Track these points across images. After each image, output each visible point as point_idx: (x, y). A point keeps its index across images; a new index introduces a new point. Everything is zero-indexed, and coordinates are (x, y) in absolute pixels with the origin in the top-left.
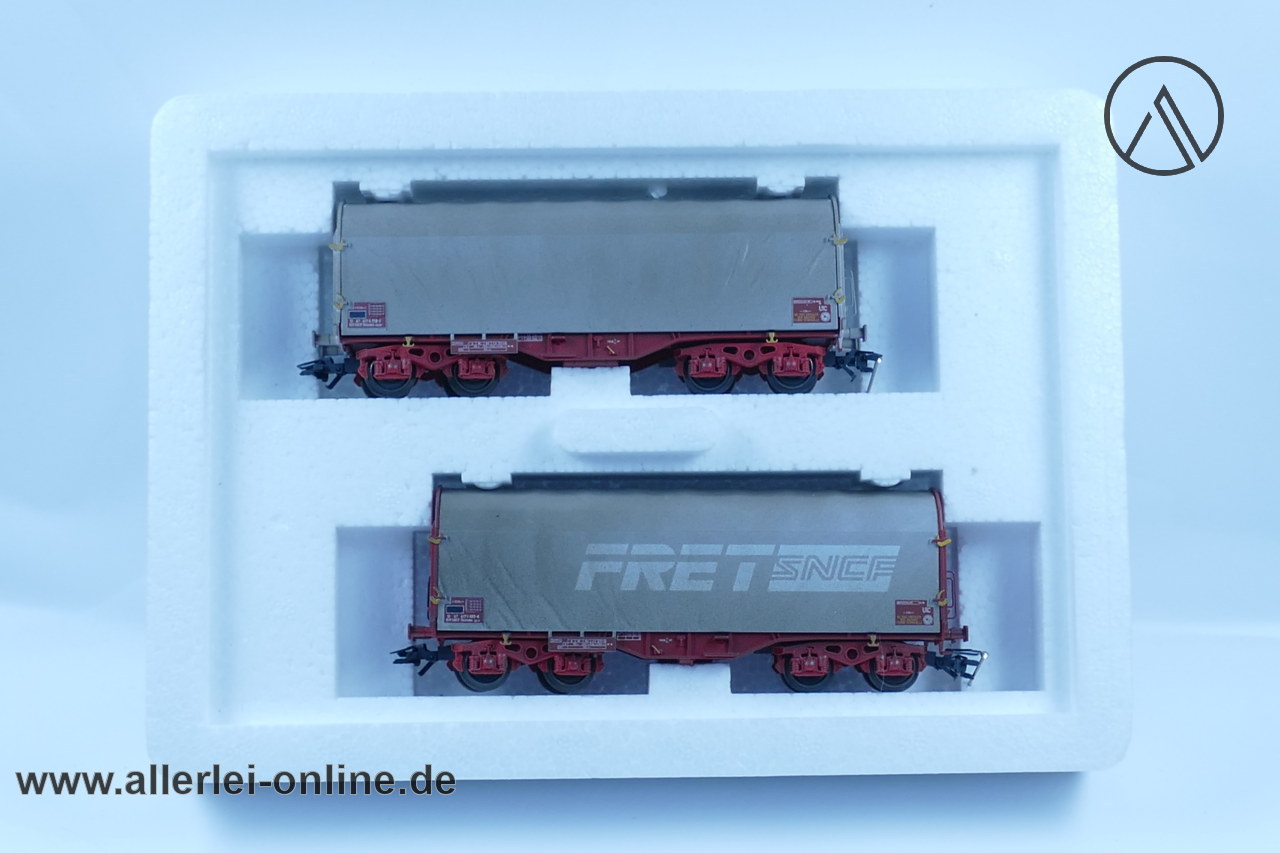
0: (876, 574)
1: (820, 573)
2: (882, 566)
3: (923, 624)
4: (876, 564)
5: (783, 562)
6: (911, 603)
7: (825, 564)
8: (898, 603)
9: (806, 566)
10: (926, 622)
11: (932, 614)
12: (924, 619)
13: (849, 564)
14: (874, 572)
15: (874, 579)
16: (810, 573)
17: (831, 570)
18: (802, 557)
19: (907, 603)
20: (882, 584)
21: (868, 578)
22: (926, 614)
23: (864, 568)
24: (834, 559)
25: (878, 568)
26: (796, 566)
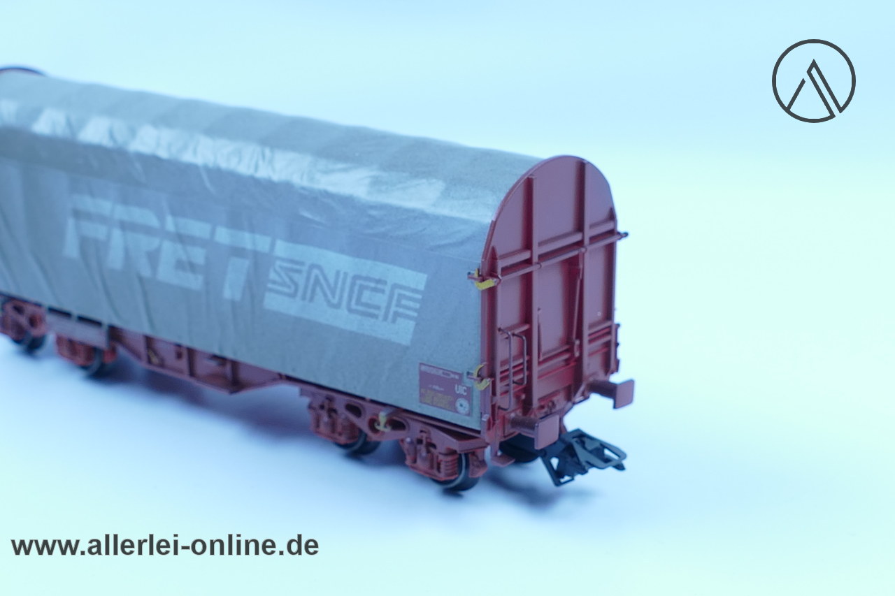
0: (396, 314)
1: (325, 295)
2: (404, 302)
3: (456, 411)
4: (395, 297)
5: (281, 267)
6: (440, 373)
7: (332, 281)
8: (423, 368)
9: (308, 279)
10: (460, 409)
11: (469, 397)
12: (458, 405)
13: (362, 288)
14: (393, 309)
15: (394, 321)
16: (313, 291)
17: (338, 292)
18: (302, 264)
19: (434, 372)
20: (402, 332)
21: (385, 318)
22: (460, 396)
23: (381, 300)
24: (342, 276)
25: (398, 305)
26: (296, 277)
